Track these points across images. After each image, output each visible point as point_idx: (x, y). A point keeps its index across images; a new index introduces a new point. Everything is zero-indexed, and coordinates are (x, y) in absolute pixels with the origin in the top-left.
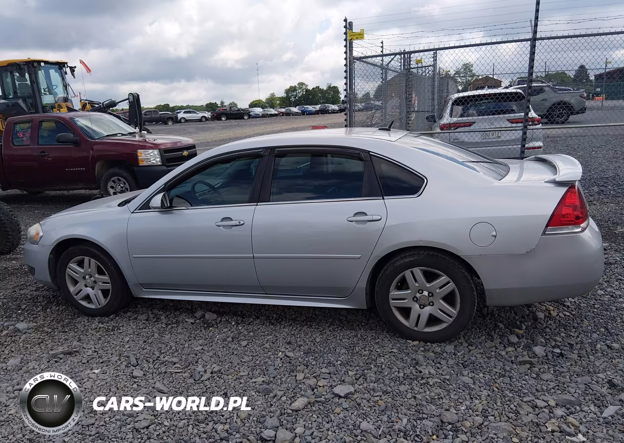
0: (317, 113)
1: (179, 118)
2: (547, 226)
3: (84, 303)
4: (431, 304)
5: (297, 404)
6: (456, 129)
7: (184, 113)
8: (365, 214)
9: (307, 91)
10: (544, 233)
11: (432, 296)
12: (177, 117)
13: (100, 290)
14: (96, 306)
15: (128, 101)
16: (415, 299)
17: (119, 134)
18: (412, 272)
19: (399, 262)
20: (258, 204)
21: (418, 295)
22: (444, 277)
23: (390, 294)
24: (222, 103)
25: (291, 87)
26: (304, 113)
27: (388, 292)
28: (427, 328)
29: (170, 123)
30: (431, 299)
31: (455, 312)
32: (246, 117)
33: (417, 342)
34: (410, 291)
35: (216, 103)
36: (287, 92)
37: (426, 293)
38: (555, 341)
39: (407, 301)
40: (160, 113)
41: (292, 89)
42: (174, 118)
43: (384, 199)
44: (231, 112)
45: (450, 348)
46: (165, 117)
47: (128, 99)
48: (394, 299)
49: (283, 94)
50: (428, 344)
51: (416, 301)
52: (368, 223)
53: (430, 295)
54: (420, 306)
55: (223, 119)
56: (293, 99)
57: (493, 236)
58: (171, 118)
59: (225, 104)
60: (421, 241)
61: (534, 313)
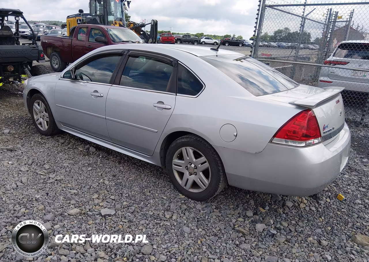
0: (288, 47)
1: (201, 42)
2: (274, 136)
3: (39, 126)
4: (195, 174)
5: (72, 211)
6: (334, 65)
7: (205, 39)
8: (162, 103)
9: (289, 33)
10: (271, 141)
11: (196, 168)
12: (200, 41)
13: (45, 121)
14: (44, 129)
15: (151, 24)
16: (187, 168)
17: (130, 41)
18: (186, 149)
19: (180, 140)
20: (113, 85)
21: (189, 166)
22: (203, 158)
23: (173, 161)
24: (234, 36)
25: (279, 30)
26: (279, 47)
27: (172, 159)
28: (192, 189)
29: (196, 44)
30: (196, 170)
31: (207, 183)
32: (240, 45)
33: (184, 196)
34: (184, 162)
35: (230, 35)
36: (276, 33)
37: (193, 166)
38: (281, 224)
39: (181, 168)
40: (191, 37)
41: (280, 32)
42: (199, 41)
43: (176, 95)
44: (232, 41)
45: (199, 206)
46: (193, 40)
47: (151, 23)
48: (175, 165)
49: (273, 34)
50: (190, 200)
51: (187, 169)
52: (164, 109)
53: (195, 167)
54: (189, 173)
55: (227, 45)
56: (278, 38)
57: (235, 135)
58: (197, 41)
59: (235, 37)
60: (190, 129)
61: (285, 201)
